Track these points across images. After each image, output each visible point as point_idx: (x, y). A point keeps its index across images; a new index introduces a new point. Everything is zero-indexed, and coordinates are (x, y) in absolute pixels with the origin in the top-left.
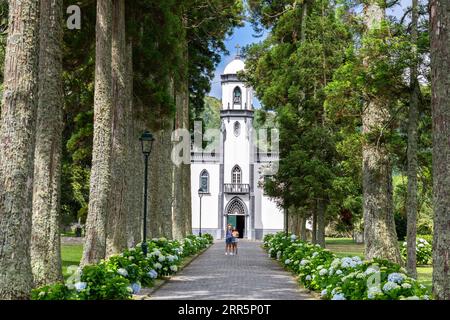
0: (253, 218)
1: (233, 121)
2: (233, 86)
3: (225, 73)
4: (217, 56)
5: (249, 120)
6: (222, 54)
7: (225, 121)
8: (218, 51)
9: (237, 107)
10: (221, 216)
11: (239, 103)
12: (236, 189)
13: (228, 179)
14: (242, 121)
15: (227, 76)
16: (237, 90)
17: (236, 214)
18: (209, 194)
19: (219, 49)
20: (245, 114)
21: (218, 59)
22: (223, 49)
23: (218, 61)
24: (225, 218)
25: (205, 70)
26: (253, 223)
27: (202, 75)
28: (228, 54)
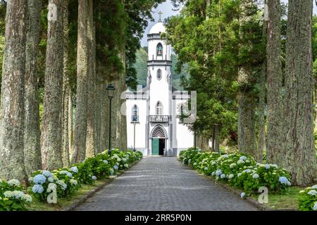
0: (171, 140)
1: (156, 68)
2: (157, 42)
3: (151, 33)
4: (145, 22)
5: (168, 67)
6: (149, 21)
7: (151, 68)
8: (146, 18)
9: (159, 58)
10: (148, 139)
11: (161, 55)
12: (159, 119)
13: (153, 112)
14: (163, 69)
15: (152, 35)
16: (159, 45)
17: (159, 137)
18: (138, 123)
19: (147, 17)
20: (165, 63)
21: (146, 24)
22: (150, 17)
23: (146, 26)
24: (150, 140)
25: (137, 32)
26: (171, 144)
27: (135, 36)
28: (153, 20)
